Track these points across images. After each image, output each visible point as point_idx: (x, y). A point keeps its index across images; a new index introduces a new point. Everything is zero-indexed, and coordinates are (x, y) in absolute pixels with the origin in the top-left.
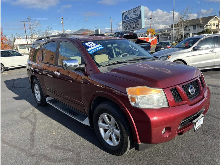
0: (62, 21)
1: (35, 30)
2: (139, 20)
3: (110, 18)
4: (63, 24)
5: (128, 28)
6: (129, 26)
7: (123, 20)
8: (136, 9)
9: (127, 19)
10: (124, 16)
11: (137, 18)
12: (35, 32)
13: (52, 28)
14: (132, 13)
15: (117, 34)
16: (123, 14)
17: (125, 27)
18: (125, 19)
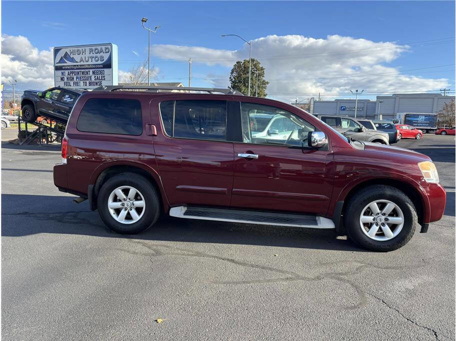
2: (106, 71)
5: (71, 82)
6: (75, 78)
8: (99, 48)
9: (69, 63)
11: (102, 66)
14: (84, 52)
16: (57, 50)
17: (62, 79)
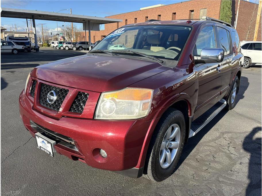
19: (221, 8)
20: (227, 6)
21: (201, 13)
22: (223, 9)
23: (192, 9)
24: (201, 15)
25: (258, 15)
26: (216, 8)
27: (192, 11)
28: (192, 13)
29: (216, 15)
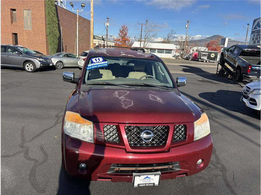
0: (187, 25)
1: (150, 34)
3: (248, 24)
4: (188, 28)
5: (257, 41)
6: (258, 38)
7: (253, 29)
9: (258, 29)
10: (256, 23)
12: (149, 35)
13: (175, 32)
15: (234, 47)
16: (255, 21)
17: (253, 39)
18: (255, 28)
19: (46, 12)
20: (52, 12)
21: (25, 14)
22: (49, 14)
23: (13, 8)
24: (25, 15)
25: (91, 28)
26: (41, 11)
27: (15, 10)
28: (14, 12)
29: (42, 18)
